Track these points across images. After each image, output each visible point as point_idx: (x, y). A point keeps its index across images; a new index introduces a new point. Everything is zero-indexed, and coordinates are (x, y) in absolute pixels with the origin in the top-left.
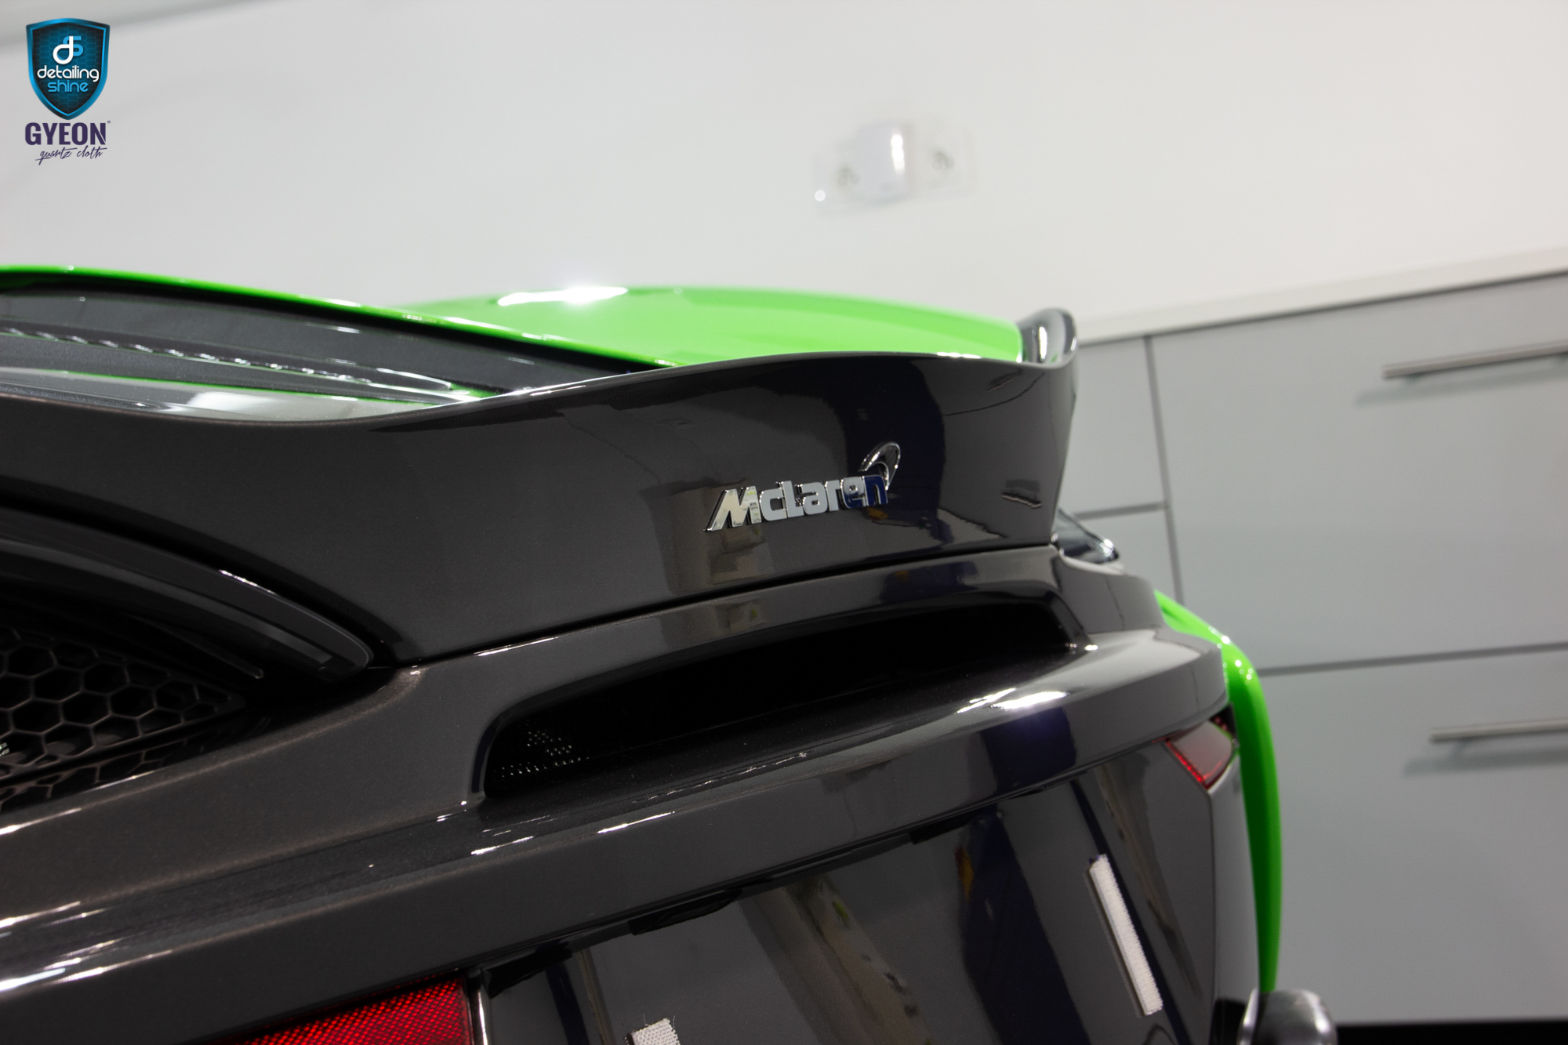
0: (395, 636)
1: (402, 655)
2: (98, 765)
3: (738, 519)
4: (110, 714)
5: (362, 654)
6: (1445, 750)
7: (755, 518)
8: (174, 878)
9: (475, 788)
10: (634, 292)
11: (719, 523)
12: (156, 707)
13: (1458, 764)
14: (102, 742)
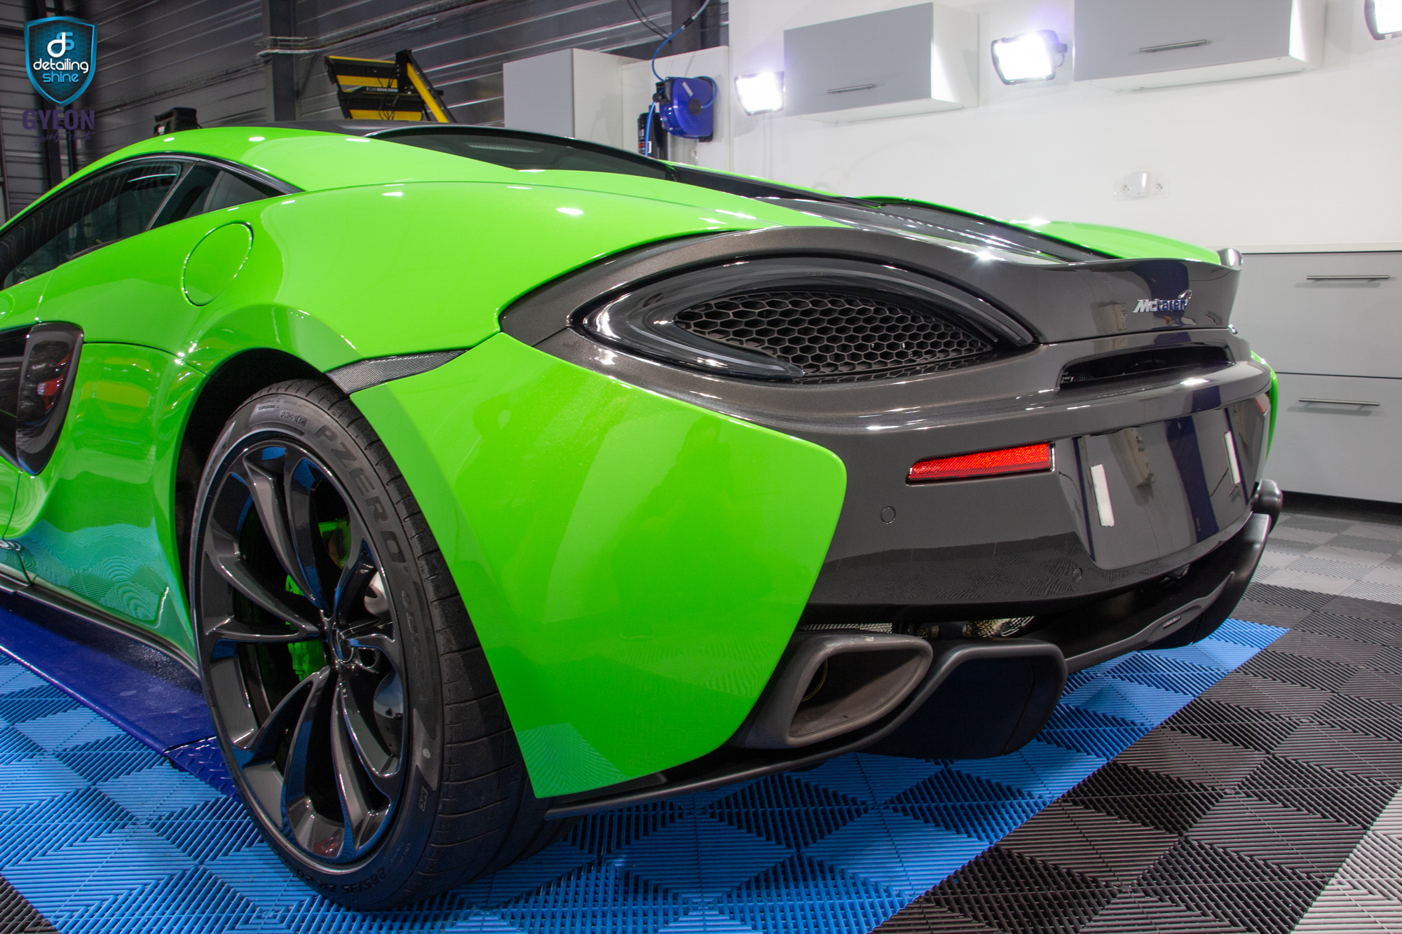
0: (1040, 334)
1: (1041, 341)
2: (951, 362)
3: (1142, 311)
4: (955, 347)
5: (1030, 339)
6: (1303, 405)
7: (1147, 310)
8: (971, 401)
9: (1056, 386)
10: (1053, 222)
11: (1136, 311)
12: (968, 347)
13: (1307, 410)
14: (952, 355)
